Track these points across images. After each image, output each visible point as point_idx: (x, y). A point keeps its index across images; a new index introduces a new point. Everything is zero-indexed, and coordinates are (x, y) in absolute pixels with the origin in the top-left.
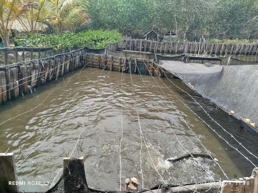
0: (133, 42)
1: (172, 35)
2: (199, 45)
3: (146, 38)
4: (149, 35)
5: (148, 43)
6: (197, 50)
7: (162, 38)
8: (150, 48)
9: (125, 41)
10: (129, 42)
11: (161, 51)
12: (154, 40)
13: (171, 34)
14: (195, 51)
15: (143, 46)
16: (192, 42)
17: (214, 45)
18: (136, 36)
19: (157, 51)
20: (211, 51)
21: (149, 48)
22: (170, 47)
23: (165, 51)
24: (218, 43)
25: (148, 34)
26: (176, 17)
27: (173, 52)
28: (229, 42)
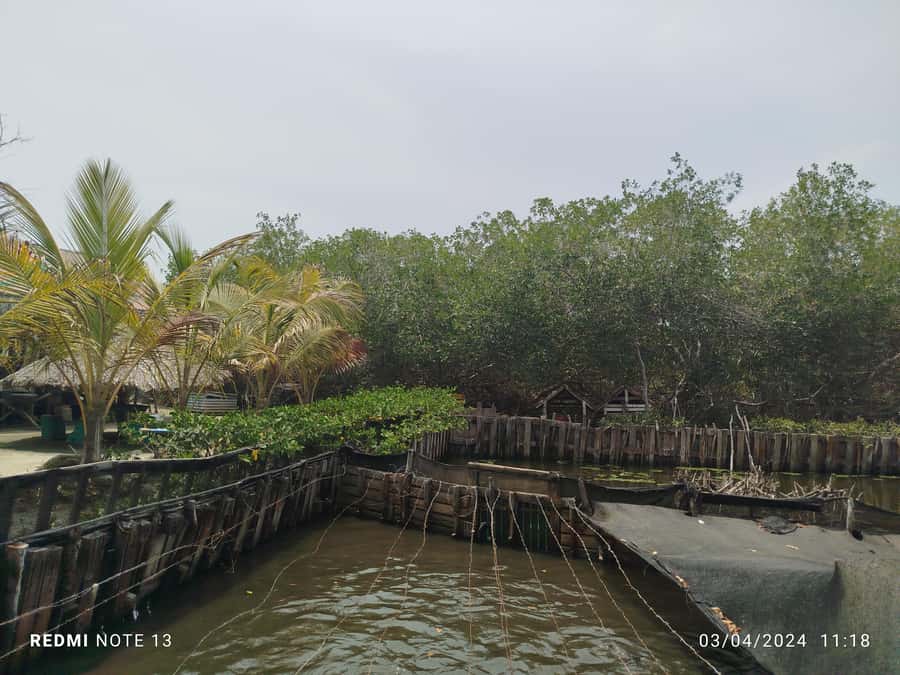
0: (502, 423)
1: (630, 402)
2: (729, 436)
3: (545, 411)
4: (555, 401)
5: (551, 428)
6: (725, 456)
7: (601, 414)
8: (561, 446)
9: (474, 421)
10: (487, 426)
11: (596, 456)
12: (573, 421)
13: (627, 399)
14: (719, 459)
15: (534, 438)
16: (704, 427)
17: (784, 442)
18: (512, 404)
19: (585, 457)
20: (776, 462)
21: (556, 444)
22: (627, 444)
23: (612, 458)
24: (796, 431)
25: (549, 397)
26: (642, 348)
27: (640, 464)
28: (834, 429)
